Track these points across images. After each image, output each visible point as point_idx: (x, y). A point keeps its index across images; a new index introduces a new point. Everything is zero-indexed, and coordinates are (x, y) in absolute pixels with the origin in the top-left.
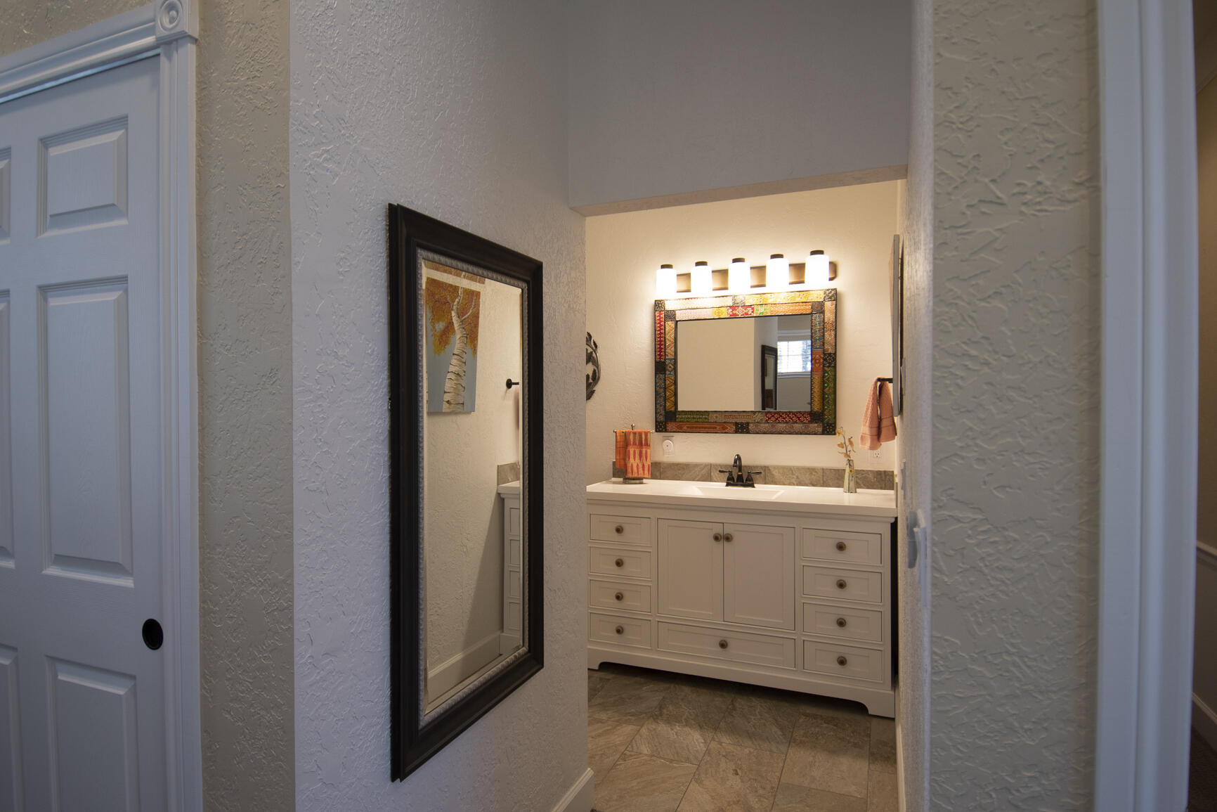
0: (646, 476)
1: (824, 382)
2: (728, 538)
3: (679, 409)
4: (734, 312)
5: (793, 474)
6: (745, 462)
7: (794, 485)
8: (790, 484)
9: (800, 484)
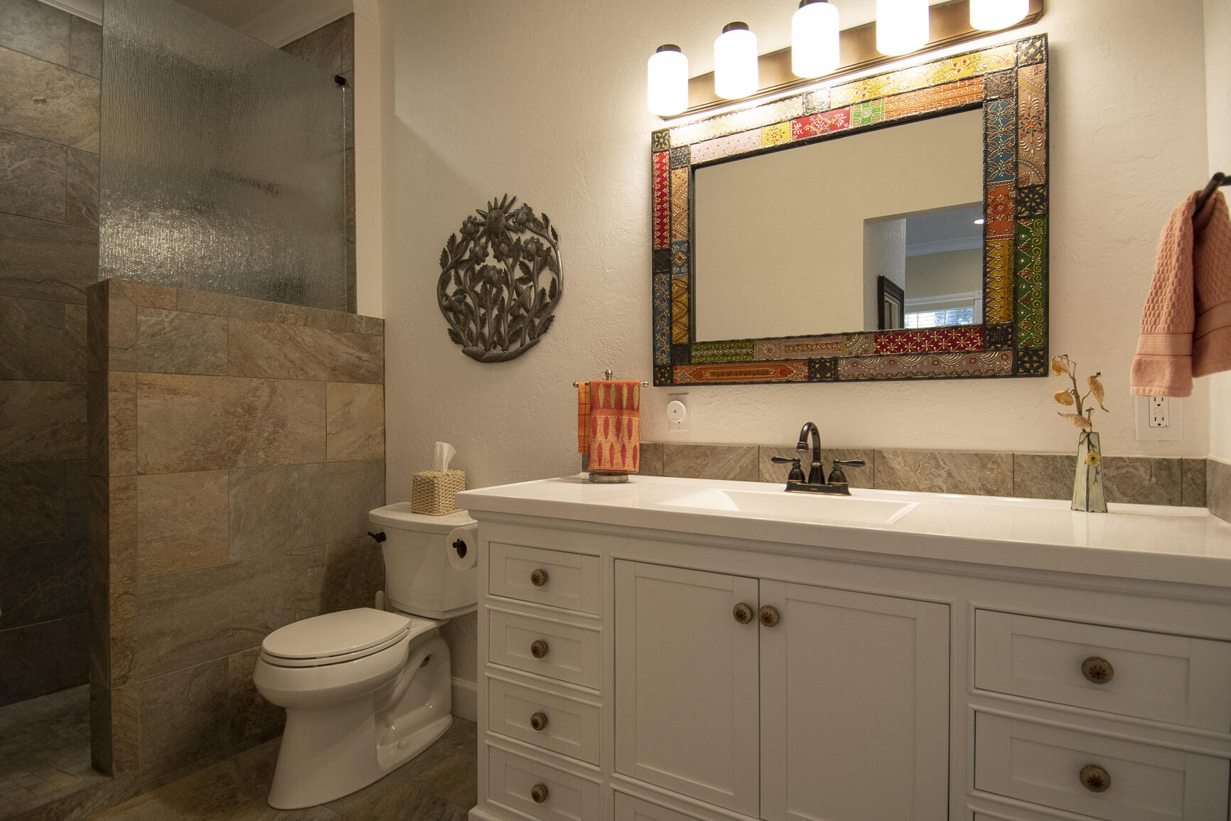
0: (629, 466)
1: (1017, 255)
2: (769, 618)
3: (698, 339)
4: (807, 128)
5: (938, 467)
6: (828, 440)
7: (942, 491)
8: (931, 489)
9: (956, 488)
